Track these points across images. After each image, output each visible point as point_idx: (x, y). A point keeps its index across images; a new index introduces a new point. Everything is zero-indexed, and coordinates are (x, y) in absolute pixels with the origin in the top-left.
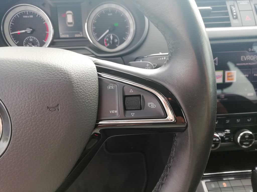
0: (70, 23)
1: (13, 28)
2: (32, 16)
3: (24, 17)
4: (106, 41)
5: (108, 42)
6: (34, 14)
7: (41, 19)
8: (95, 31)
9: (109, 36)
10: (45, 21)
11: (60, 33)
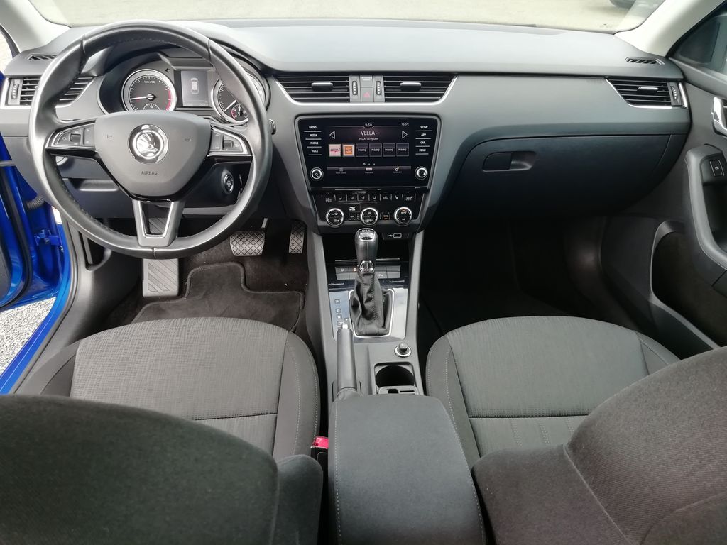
0: (196, 91)
1: (133, 94)
2: (154, 82)
3: (146, 82)
4: (234, 112)
5: (236, 113)
6: (156, 80)
7: (162, 85)
8: (221, 100)
9: (237, 107)
10: (167, 88)
11: (184, 102)
